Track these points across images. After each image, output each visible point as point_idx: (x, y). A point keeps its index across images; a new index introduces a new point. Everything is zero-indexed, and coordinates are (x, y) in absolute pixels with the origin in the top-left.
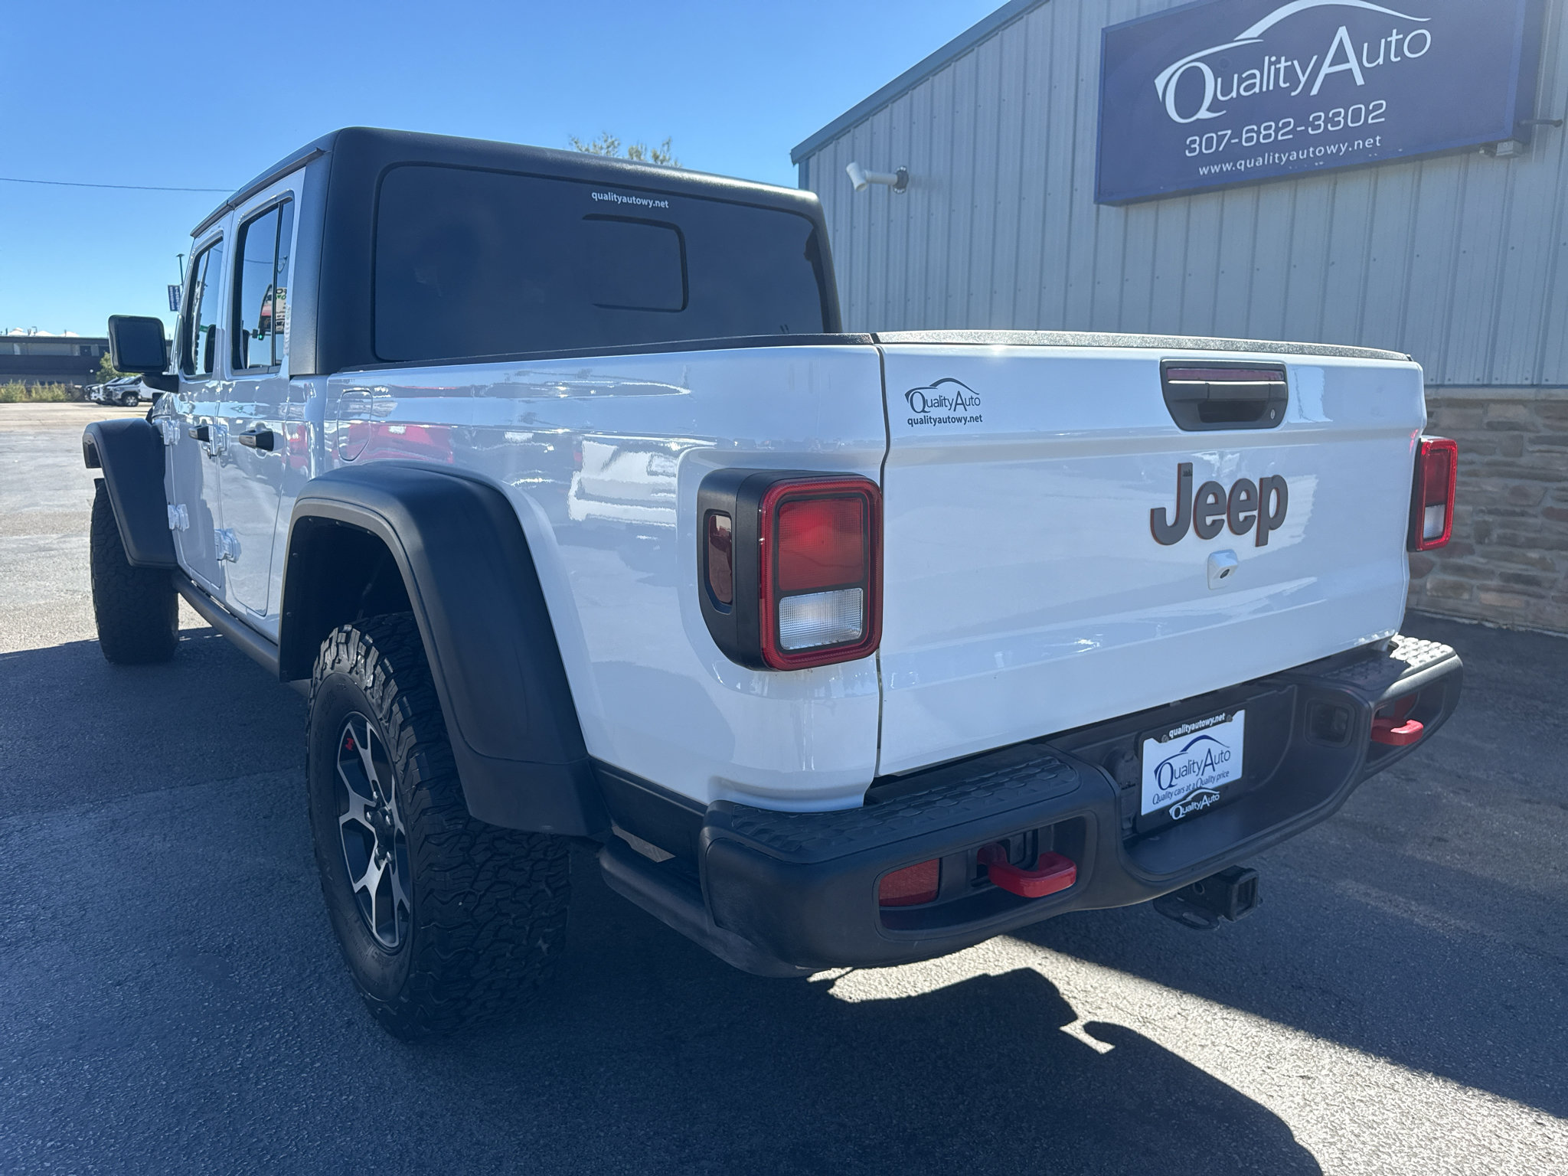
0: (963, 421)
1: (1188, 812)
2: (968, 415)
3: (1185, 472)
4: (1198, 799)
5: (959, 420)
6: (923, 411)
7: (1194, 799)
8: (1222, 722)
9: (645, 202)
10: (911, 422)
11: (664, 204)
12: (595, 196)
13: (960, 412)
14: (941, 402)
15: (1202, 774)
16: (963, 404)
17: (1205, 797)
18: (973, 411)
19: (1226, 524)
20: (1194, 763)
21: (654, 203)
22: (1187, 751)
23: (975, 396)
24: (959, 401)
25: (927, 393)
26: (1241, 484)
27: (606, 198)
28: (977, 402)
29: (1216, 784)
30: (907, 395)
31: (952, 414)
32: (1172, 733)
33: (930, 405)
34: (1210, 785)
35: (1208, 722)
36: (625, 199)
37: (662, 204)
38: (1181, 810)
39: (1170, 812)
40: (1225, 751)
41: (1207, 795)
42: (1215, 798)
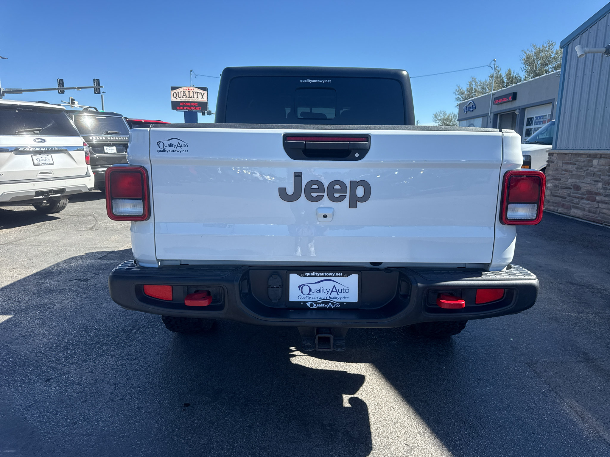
0: (180, 152)
1: (318, 307)
2: (182, 150)
3: (298, 176)
4: (327, 303)
5: (178, 151)
6: (163, 148)
7: (322, 303)
8: (341, 276)
9: (321, 81)
10: (158, 151)
11: (329, 81)
12: (302, 81)
13: (179, 149)
14: (171, 145)
15: (330, 294)
16: (180, 146)
17: (330, 304)
18: (184, 149)
19: (325, 196)
20: (324, 289)
21: (325, 81)
22: (320, 283)
23: (185, 144)
24: (179, 145)
25: (166, 143)
26: (335, 182)
27: (306, 81)
28: (187, 146)
29: (339, 301)
30: (157, 143)
31: (175, 149)
32: (307, 274)
33: (166, 146)
34: (336, 300)
35: (330, 274)
36: (313, 81)
37: (328, 81)
38: (314, 305)
39: (307, 304)
40: (345, 288)
41: (332, 303)
42: (338, 305)
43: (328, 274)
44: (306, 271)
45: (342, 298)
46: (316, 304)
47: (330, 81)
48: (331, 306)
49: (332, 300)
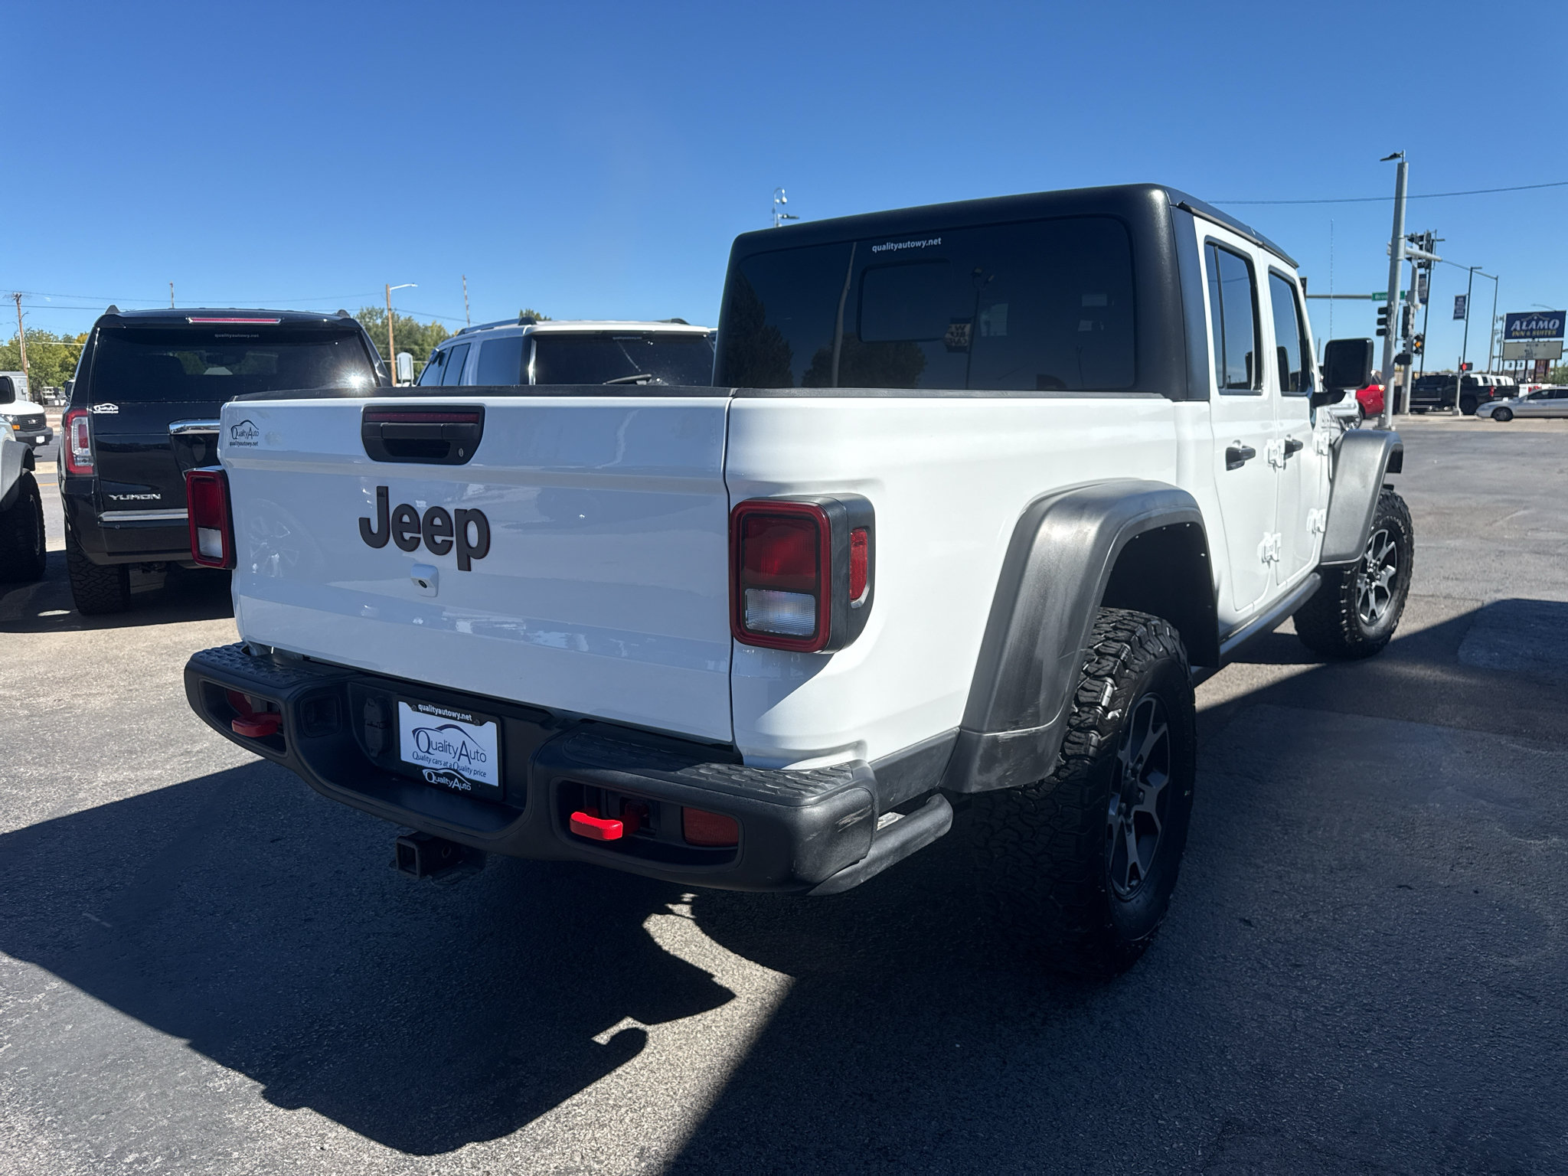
1: (439, 783)
2: (252, 441)
3: (383, 493)
4: (451, 777)
5: (249, 444)
6: (236, 438)
7: (446, 775)
9: (918, 244)
10: (231, 444)
11: (937, 241)
12: (875, 249)
13: (250, 439)
14: (243, 434)
15: (458, 760)
18: (255, 439)
19: (422, 540)
20: (449, 745)
21: (927, 242)
22: (443, 731)
24: (250, 433)
25: (239, 429)
26: (436, 511)
27: (884, 248)
29: (471, 776)
30: (231, 430)
31: (247, 441)
32: (420, 707)
33: (238, 434)
34: (464, 774)
35: (454, 715)
36: (901, 246)
37: (935, 242)
38: (434, 777)
39: (424, 771)
40: (480, 751)
41: (459, 780)
42: (467, 787)
43: (450, 713)
44: (420, 701)
45: (476, 772)
46: (438, 775)
47: (940, 239)
48: (458, 785)
49: (461, 771)
